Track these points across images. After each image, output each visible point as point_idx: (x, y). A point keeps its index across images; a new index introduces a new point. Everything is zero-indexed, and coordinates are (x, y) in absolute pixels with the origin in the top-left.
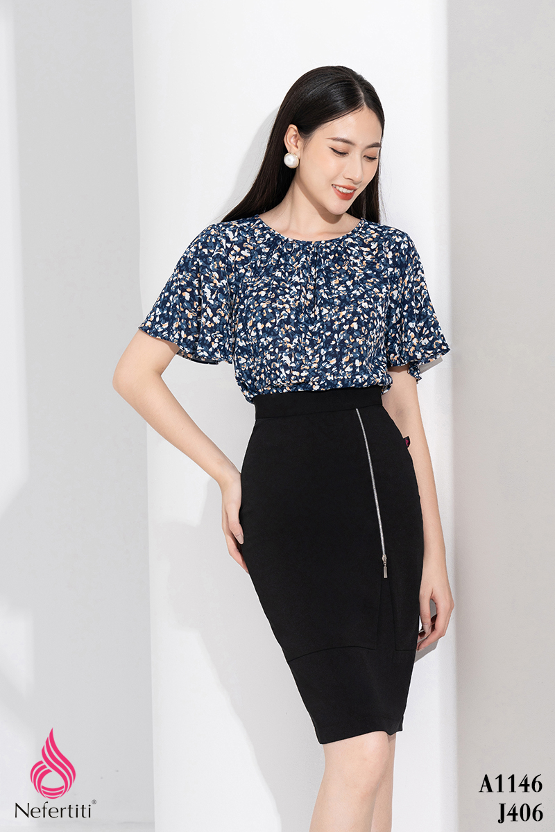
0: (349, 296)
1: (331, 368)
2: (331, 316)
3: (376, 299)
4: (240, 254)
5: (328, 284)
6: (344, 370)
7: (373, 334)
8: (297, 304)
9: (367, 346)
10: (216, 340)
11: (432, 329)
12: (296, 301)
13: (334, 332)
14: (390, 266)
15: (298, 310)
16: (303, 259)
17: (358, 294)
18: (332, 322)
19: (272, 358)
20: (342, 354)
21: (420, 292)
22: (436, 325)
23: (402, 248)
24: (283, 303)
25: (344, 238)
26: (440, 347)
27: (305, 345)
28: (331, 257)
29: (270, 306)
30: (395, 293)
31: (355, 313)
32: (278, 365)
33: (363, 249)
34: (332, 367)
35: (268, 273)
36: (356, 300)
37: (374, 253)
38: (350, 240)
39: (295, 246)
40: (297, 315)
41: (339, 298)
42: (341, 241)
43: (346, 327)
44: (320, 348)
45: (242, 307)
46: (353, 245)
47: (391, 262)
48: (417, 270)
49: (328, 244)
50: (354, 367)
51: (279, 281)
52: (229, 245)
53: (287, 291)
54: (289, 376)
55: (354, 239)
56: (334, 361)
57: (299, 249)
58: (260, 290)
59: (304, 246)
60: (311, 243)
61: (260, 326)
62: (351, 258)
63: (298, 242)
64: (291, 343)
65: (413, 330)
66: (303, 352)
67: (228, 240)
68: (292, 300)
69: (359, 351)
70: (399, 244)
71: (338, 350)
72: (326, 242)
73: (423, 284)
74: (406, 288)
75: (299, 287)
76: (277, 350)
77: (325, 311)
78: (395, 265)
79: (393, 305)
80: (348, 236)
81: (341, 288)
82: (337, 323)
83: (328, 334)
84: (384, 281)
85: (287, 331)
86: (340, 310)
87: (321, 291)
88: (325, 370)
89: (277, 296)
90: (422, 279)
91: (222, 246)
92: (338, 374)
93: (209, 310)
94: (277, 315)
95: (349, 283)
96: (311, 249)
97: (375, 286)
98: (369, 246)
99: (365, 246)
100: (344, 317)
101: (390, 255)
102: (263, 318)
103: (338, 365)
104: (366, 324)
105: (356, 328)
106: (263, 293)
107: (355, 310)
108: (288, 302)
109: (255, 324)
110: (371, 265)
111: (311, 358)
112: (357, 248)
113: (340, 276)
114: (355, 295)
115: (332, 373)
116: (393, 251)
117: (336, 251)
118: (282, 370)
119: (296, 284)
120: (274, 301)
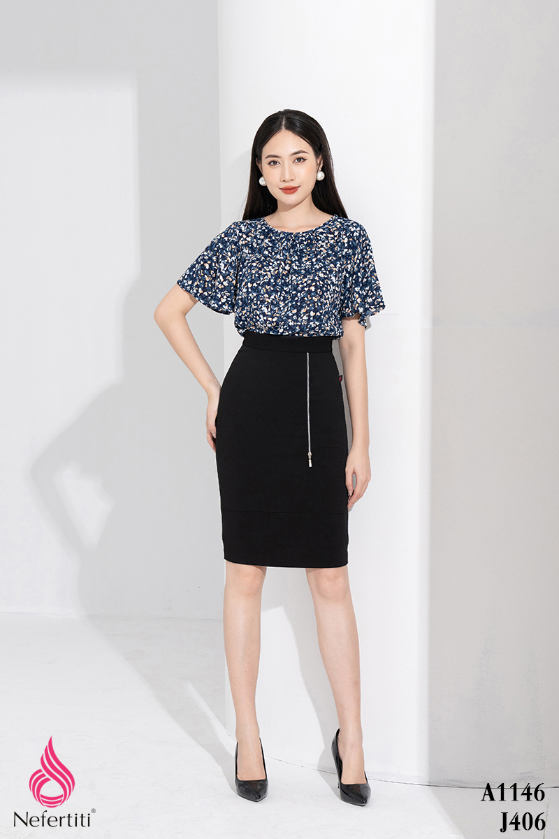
0: (312, 269)
1: (292, 316)
2: (297, 281)
3: (331, 272)
4: (245, 240)
5: (300, 260)
6: (301, 318)
7: (327, 295)
8: (276, 273)
9: (321, 303)
10: (225, 297)
11: (374, 292)
12: (275, 270)
13: (298, 292)
14: (346, 248)
15: (277, 277)
16: (284, 244)
17: (318, 267)
18: (298, 285)
19: (255, 307)
20: (302, 307)
21: (368, 265)
22: (378, 289)
23: (355, 235)
24: (266, 271)
25: (316, 229)
26: (379, 304)
27: (280, 300)
28: (305, 243)
29: (257, 272)
30: (349, 266)
31: (313, 280)
32: (258, 313)
33: (329, 235)
34: (294, 315)
35: (260, 252)
36: (316, 271)
37: (336, 238)
38: (321, 230)
39: (282, 236)
40: (276, 280)
41: (305, 270)
42: (313, 232)
43: (307, 289)
44: (288, 303)
45: (241, 273)
46: (322, 233)
47: (346, 245)
48: (368, 250)
49: (304, 234)
50: (309, 316)
51: (266, 257)
52: (240, 234)
53: (271, 264)
54: (266, 321)
55: (324, 229)
56: (295, 311)
57: (284, 237)
58: (253, 262)
59: (288, 235)
60: (292, 234)
61: (250, 285)
62: (320, 242)
63: (284, 233)
64: (269, 298)
65: (358, 293)
66: (278, 305)
67: (241, 231)
68: (273, 270)
69: (314, 306)
70: (353, 232)
71: (299, 304)
72: (303, 233)
73: (371, 260)
74: (355, 263)
75: (279, 262)
76: (259, 302)
77: (294, 278)
78: (349, 247)
79: (347, 275)
80: (320, 228)
81: (308, 263)
82: (301, 286)
83: (294, 292)
84: (339, 259)
85: (267, 290)
86: (304, 278)
87: (294, 264)
88: (288, 317)
89: (263, 266)
90: (371, 257)
91: (236, 235)
92: (297, 321)
93: (221, 277)
94: (261, 279)
95: (314, 260)
96: (292, 238)
97: (332, 263)
98: (333, 233)
99: (331, 233)
100: (305, 282)
101: (346, 240)
102: (252, 280)
103: (298, 314)
104: (321, 288)
105: (313, 290)
106: (254, 264)
107: (314, 278)
108: (270, 271)
109: (246, 284)
110: (332, 247)
111: (282, 309)
112: (324, 235)
113: (309, 255)
114: (316, 268)
115: (293, 320)
116: (348, 237)
117: (309, 238)
118: (261, 316)
119: (277, 260)
120: (260, 269)
